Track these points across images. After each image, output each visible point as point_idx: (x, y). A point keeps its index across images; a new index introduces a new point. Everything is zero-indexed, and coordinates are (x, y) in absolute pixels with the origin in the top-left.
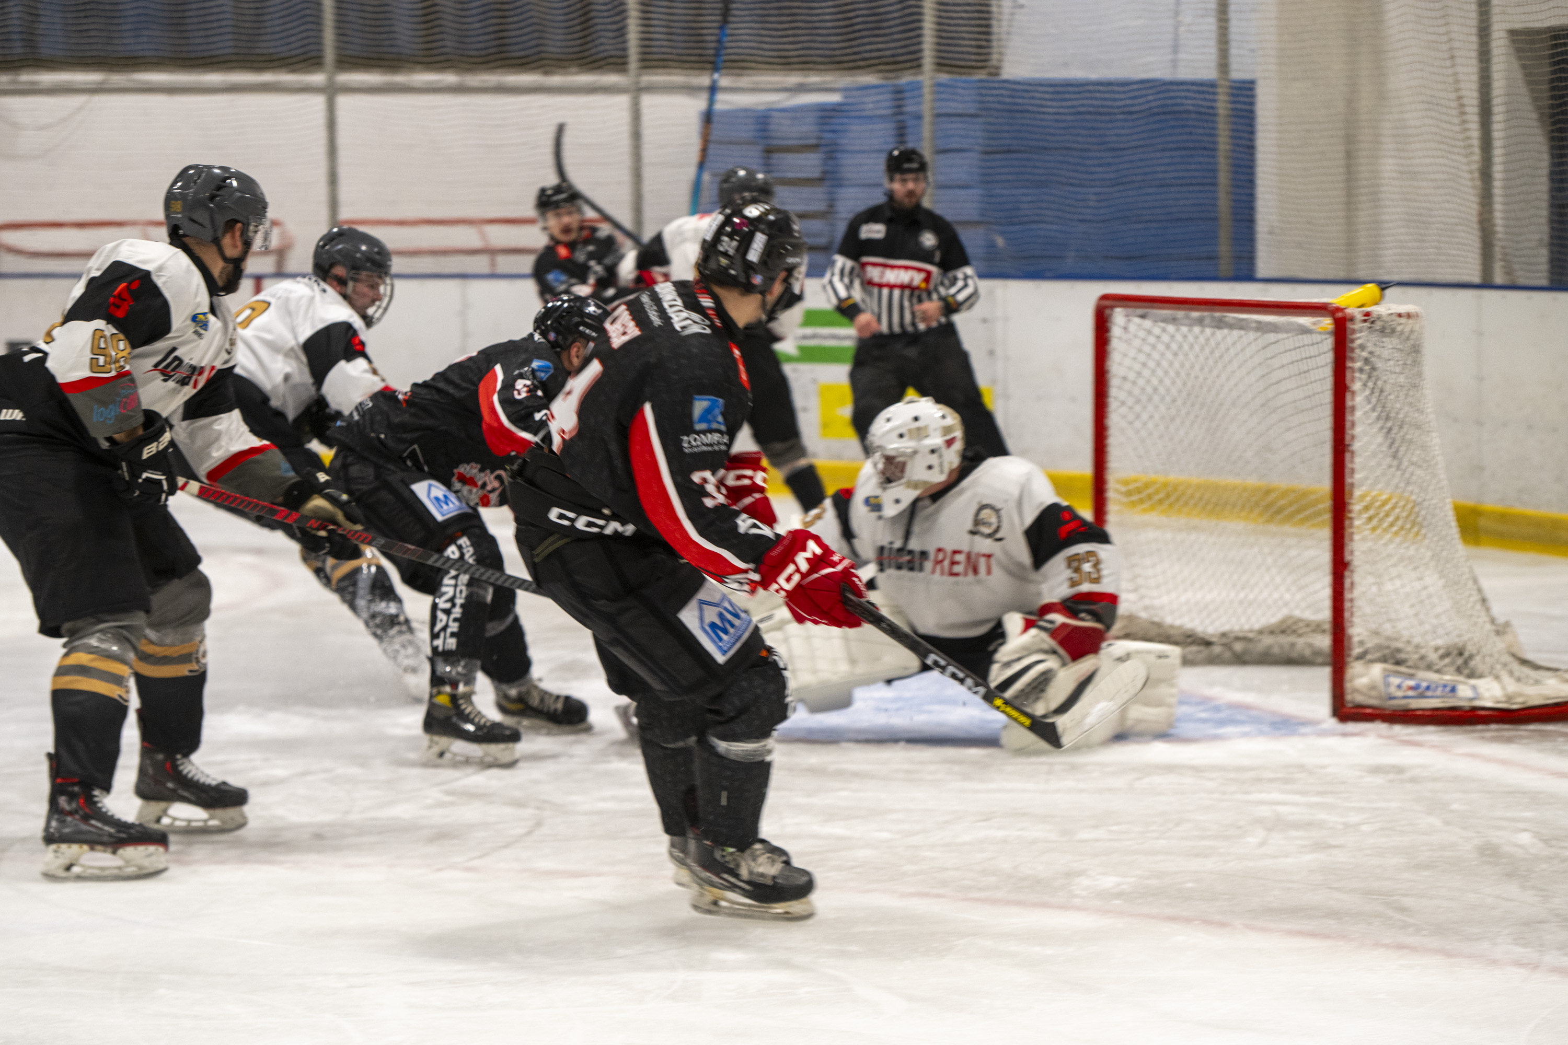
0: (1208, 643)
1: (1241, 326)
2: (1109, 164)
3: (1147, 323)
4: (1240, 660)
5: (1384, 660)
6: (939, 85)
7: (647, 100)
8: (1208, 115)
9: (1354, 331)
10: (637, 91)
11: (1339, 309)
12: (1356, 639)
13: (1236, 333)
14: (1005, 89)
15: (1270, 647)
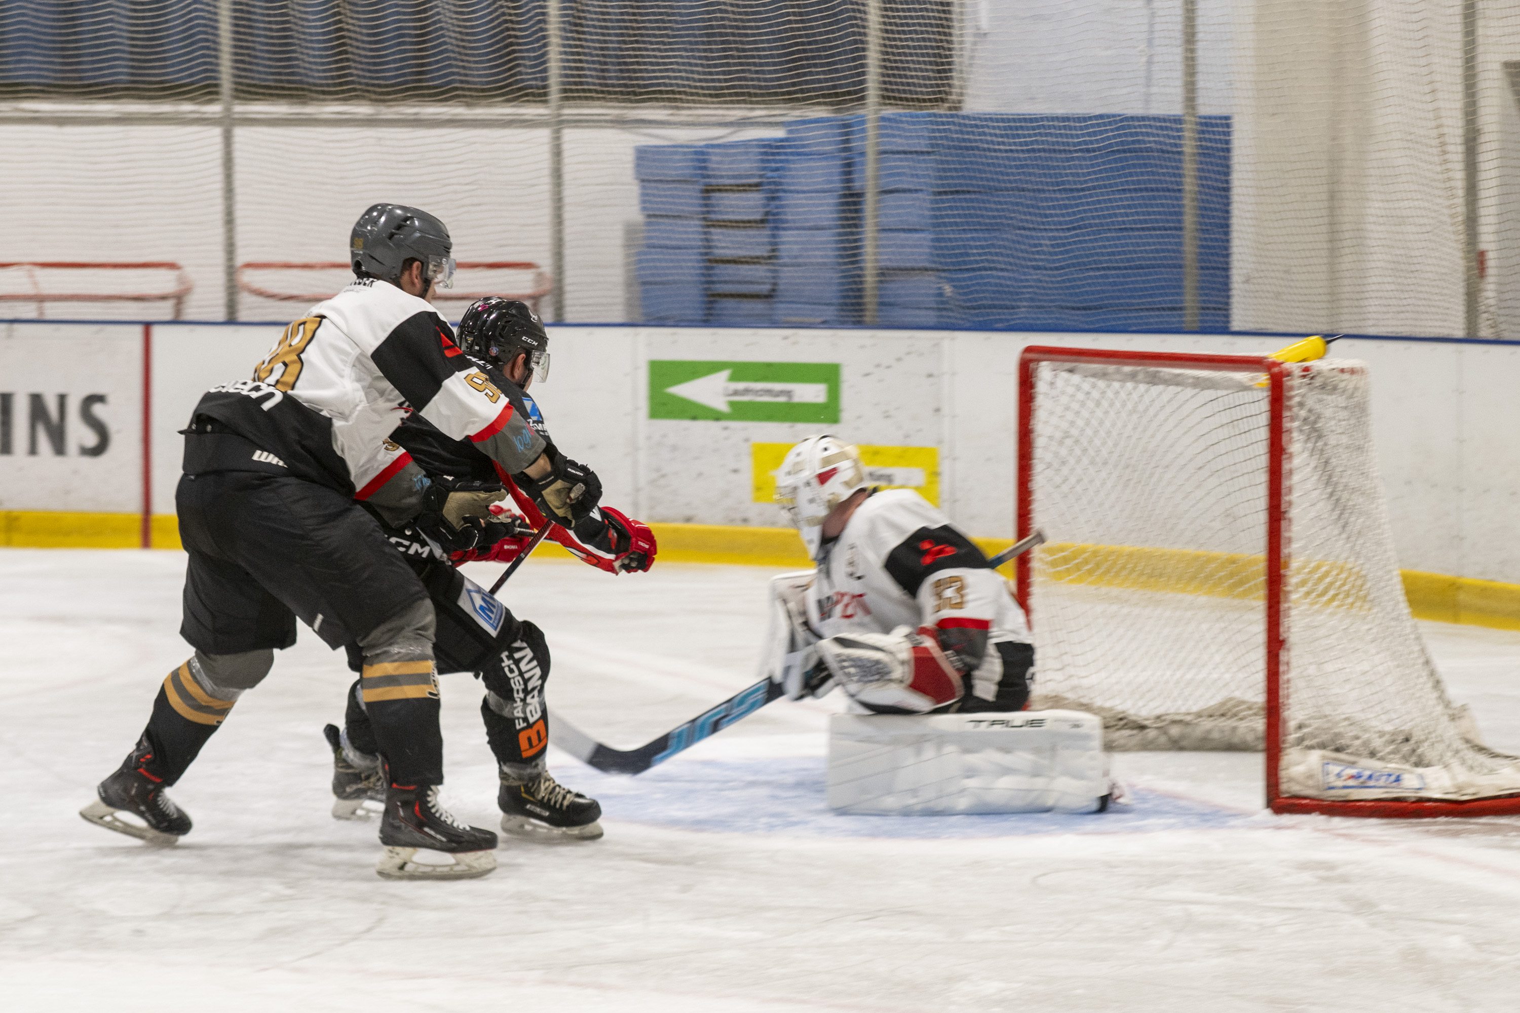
0: (1142, 728)
1: (1176, 381)
2: (1066, 207)
3: (1076, 378)
4: (1177, 745)
5: (1322, 746)
6: (883, 119)
7: (569, 134)
8: (1174, 154)
9: (1291, 388)
10: (558, 125)
11: (1275, 364)
12: (1292, 724)
13: (1172, 389)
14: (954, 123)
15: (1209, 732)
